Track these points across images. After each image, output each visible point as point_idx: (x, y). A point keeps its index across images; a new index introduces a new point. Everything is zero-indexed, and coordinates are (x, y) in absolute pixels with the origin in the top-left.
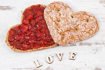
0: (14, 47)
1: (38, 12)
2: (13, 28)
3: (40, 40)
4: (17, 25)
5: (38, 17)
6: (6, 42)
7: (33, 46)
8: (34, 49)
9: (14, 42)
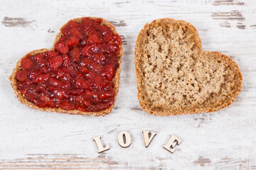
0: (22, 94)
1: (92, 34)
2: (32, 54)
3: (76, 95)
4: (42, 50)
5: (90, 45)
6: (11, 78)
7: (61, 103)
8: (60, 110)
9: (26, 84)
